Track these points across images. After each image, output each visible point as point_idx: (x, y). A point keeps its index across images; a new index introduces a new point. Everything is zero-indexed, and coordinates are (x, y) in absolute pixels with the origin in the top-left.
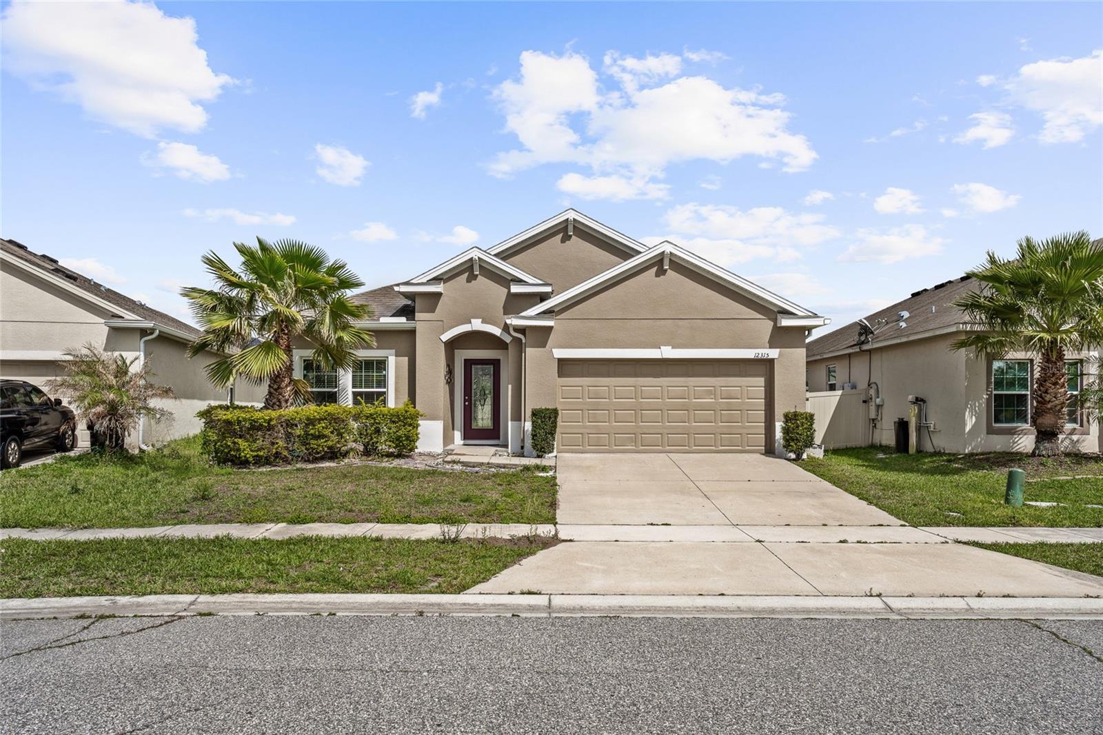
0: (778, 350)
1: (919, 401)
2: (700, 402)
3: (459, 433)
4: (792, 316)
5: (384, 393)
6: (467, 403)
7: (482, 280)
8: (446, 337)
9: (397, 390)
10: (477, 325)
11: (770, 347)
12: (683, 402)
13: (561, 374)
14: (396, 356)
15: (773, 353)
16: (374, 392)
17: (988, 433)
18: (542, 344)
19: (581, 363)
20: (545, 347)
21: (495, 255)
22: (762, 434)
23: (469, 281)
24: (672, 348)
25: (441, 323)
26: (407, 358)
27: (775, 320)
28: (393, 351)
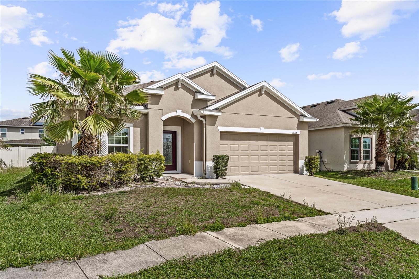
0: (300, 131)
1: (320, 152)
2: (272, 152)
4: (306, 117)
5: (127, 147)
7: (181, 91)
8: (164, 118)
9: (134, 145)
10: (180, 113)
11: (297, 130)
12: (266, 152)
13: (221, 139)
14: (134, 127)
15: (298, 132)
16: (121, 146)
17: (350, 164)
18: (214, 124)
19: (227, 134)
20: (214, 125)
21: (187, 77)
22: (292, 165)
23: (175, 90)
24: (265, 128)
25: (162, 111)
26: (140, 128)
27: (299, 119)
28: (132, 124)
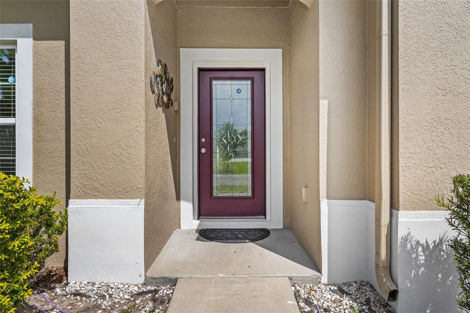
3: (190, 205)
6: (203, 150)
14: (35, 39)
